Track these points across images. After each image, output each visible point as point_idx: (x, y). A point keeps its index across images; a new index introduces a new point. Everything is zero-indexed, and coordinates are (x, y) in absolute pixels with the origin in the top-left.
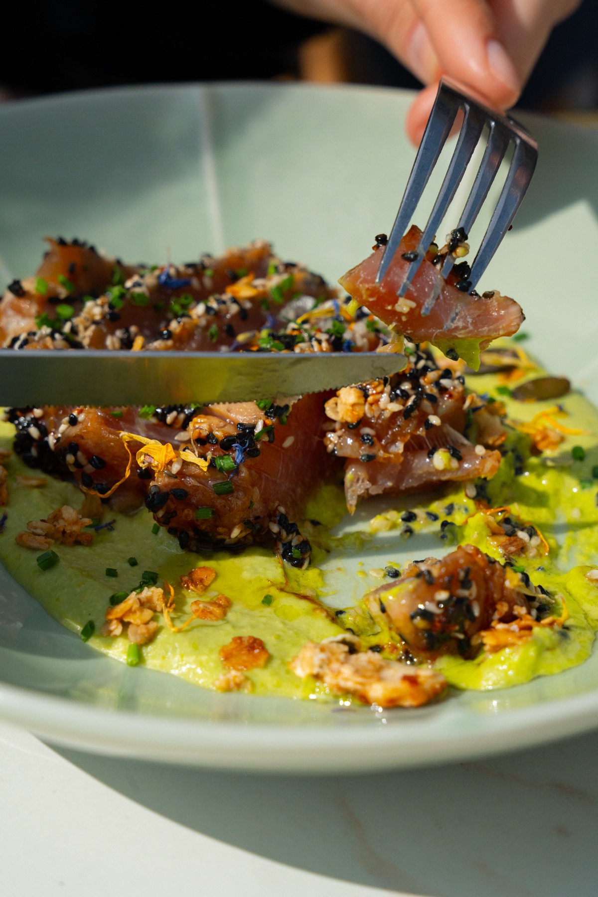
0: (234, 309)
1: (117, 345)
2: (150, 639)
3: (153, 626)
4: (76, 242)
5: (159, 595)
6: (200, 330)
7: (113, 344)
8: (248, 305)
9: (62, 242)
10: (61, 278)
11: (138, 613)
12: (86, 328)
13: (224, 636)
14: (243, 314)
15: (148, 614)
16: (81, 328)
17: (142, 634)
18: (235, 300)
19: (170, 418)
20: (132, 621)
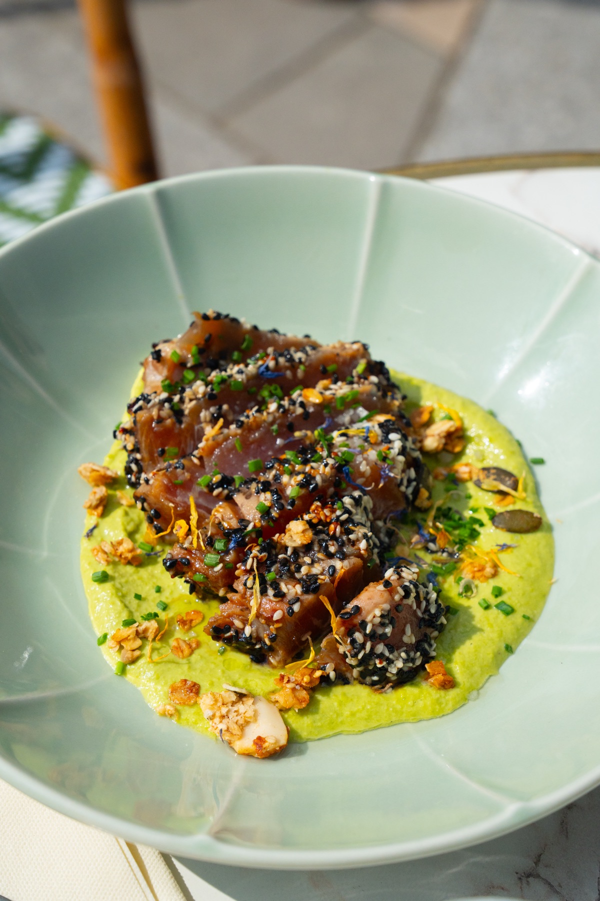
0: (299, 411)
1: (208, 419)
2: (134, 661)
3: (137, 653)
4: (218, 316)
5: (153, 629)
6: (266, 424)
7: (205, 418)
8: (311, 410)
9: (205, 317)
10: (194, 349)
11: (132, 641)
12: (191, 400)
13: (179, 673)
14: (306, 415)
15: (139, 642)
16: (187, 400)
17: (128, 658)
18: (302, 405)
19: (216, 492)
20: (125, 646)
